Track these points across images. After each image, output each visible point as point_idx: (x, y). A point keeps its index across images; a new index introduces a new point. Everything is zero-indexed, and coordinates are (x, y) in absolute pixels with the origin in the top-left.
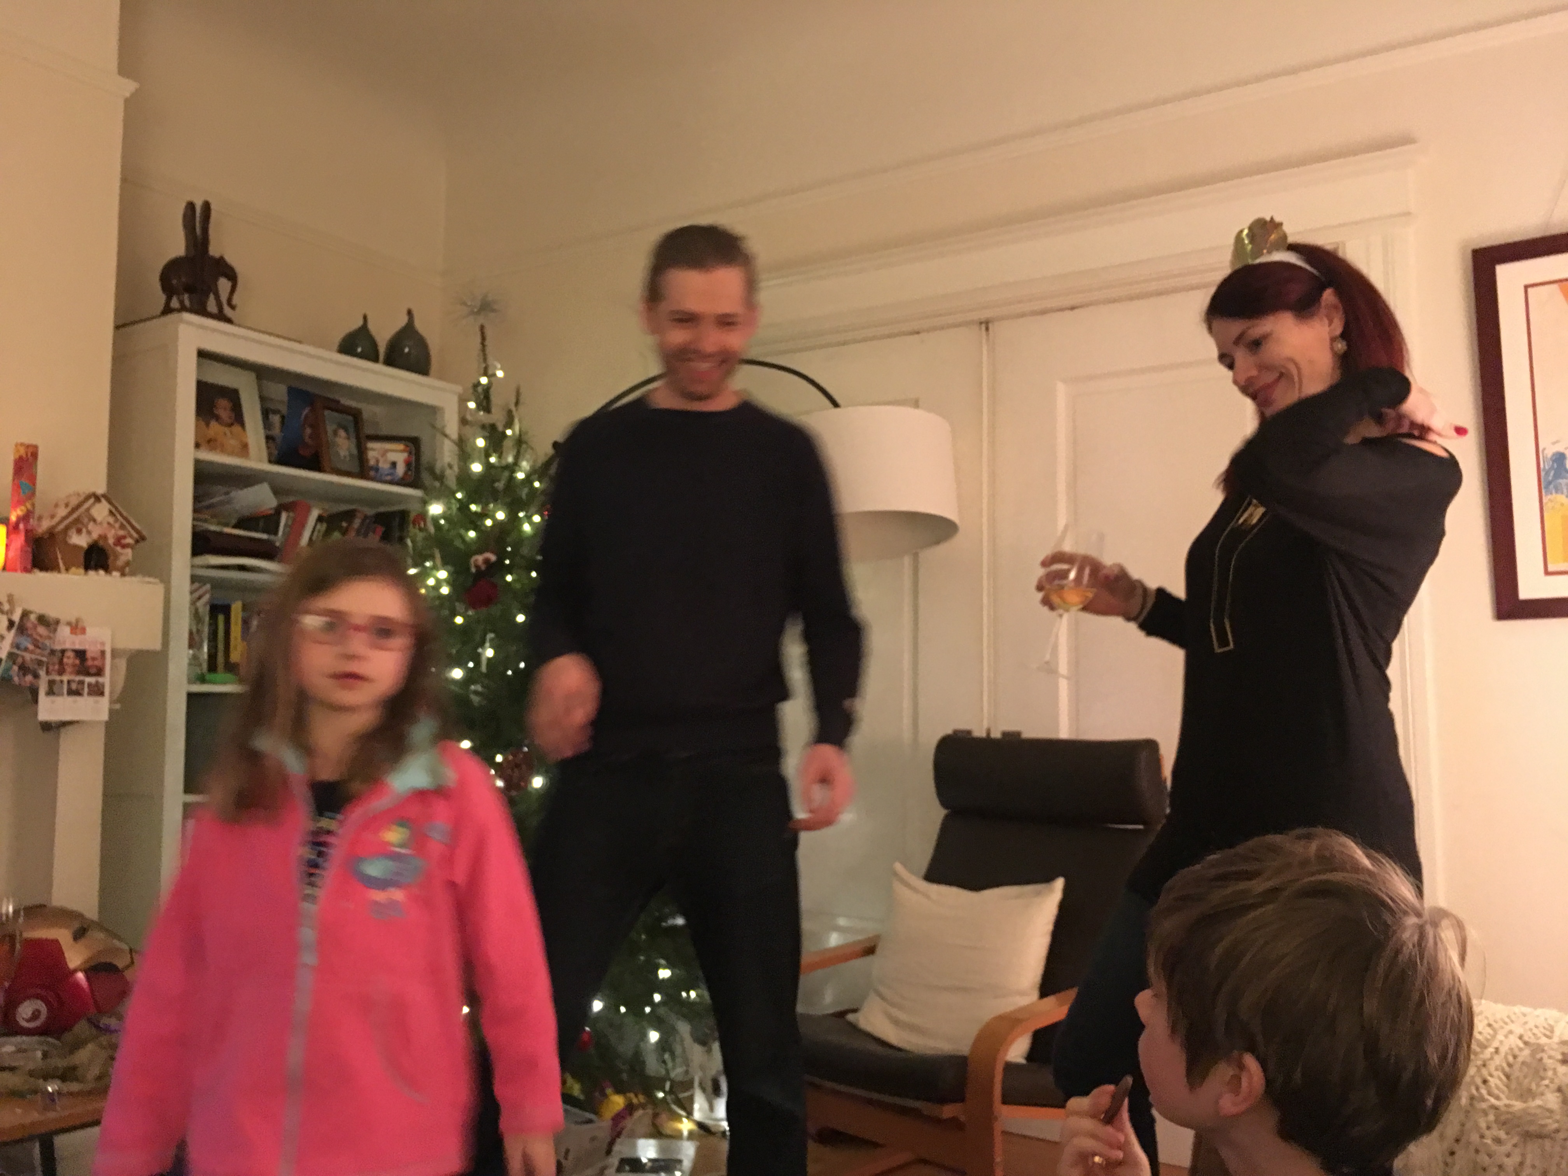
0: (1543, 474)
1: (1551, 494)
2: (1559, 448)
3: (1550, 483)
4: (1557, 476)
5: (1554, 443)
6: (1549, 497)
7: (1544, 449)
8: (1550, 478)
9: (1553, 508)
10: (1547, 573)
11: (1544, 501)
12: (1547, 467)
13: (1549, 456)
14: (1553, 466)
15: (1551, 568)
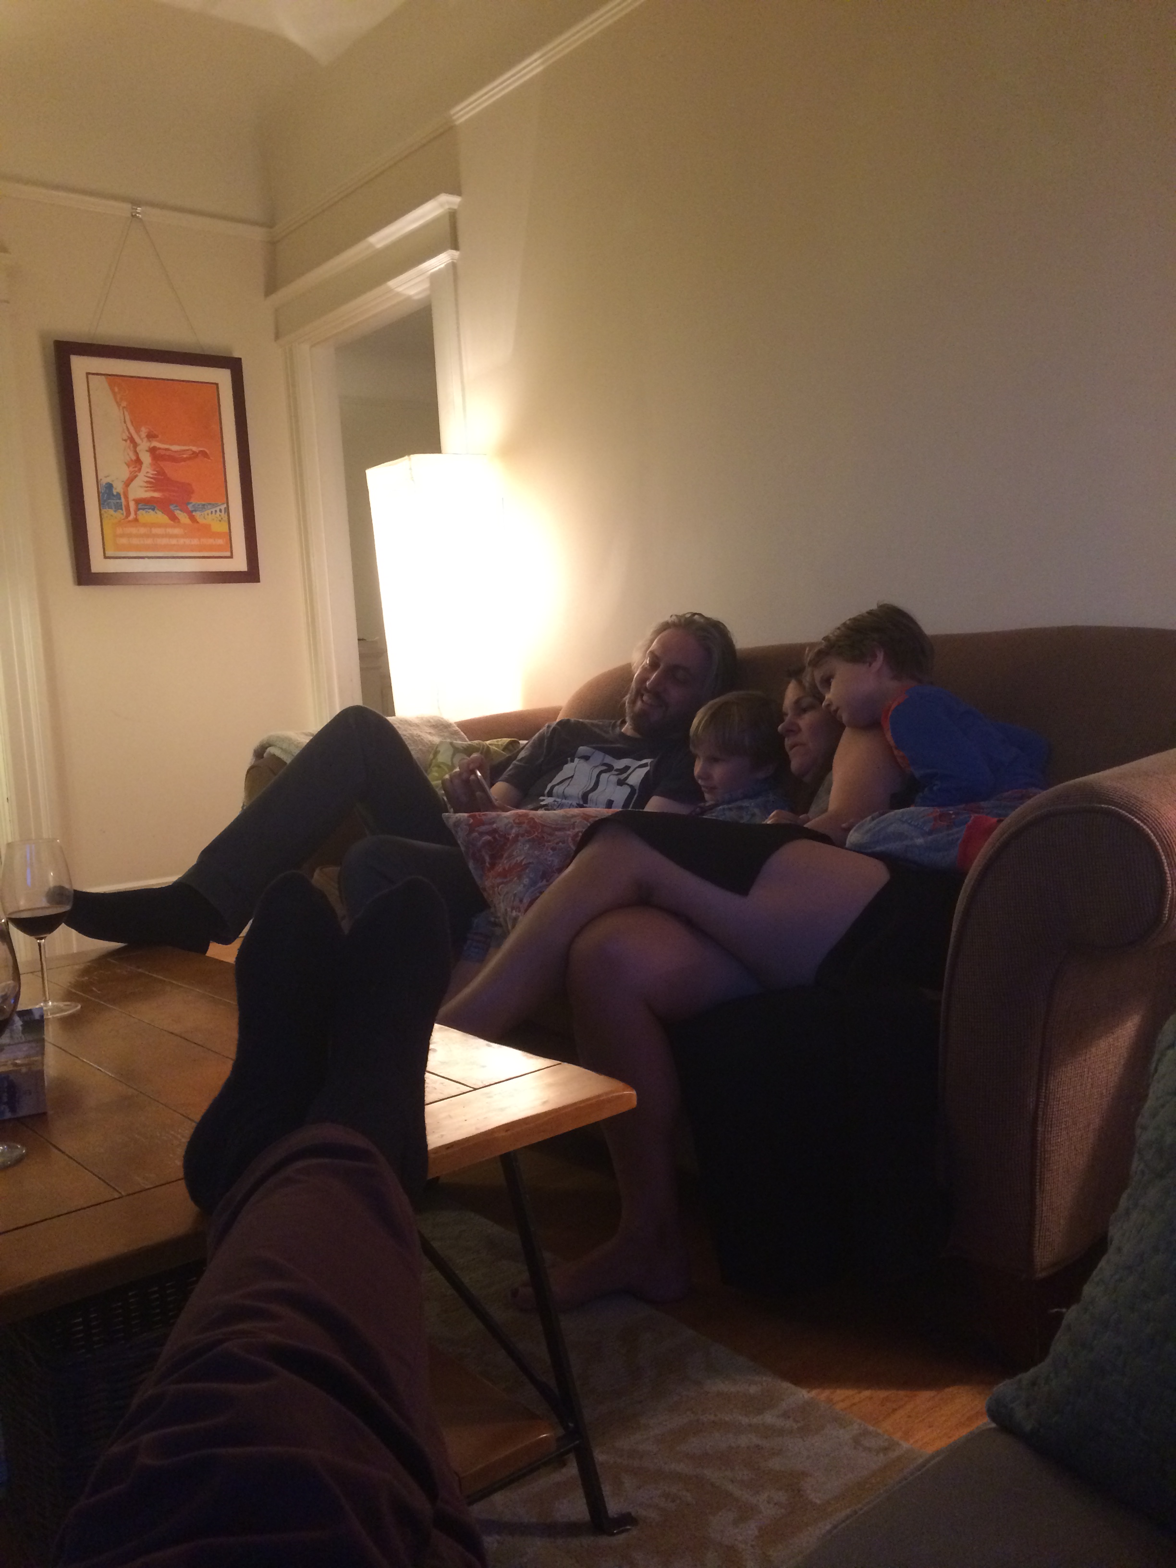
0: (101, 495)
1: (106, 508)
2: (108, 480)
3: (105, 501)
4: (109, 498)
5: (106, 477)
6: (105, 510)
7: (101, 480)
8: (105, 498)
9: (107, 517)
10: (106, 557)
11: (102, 512)
12: (103, 491)
13: (104, 484)
14: (106, 491)
15: (108, 554)
